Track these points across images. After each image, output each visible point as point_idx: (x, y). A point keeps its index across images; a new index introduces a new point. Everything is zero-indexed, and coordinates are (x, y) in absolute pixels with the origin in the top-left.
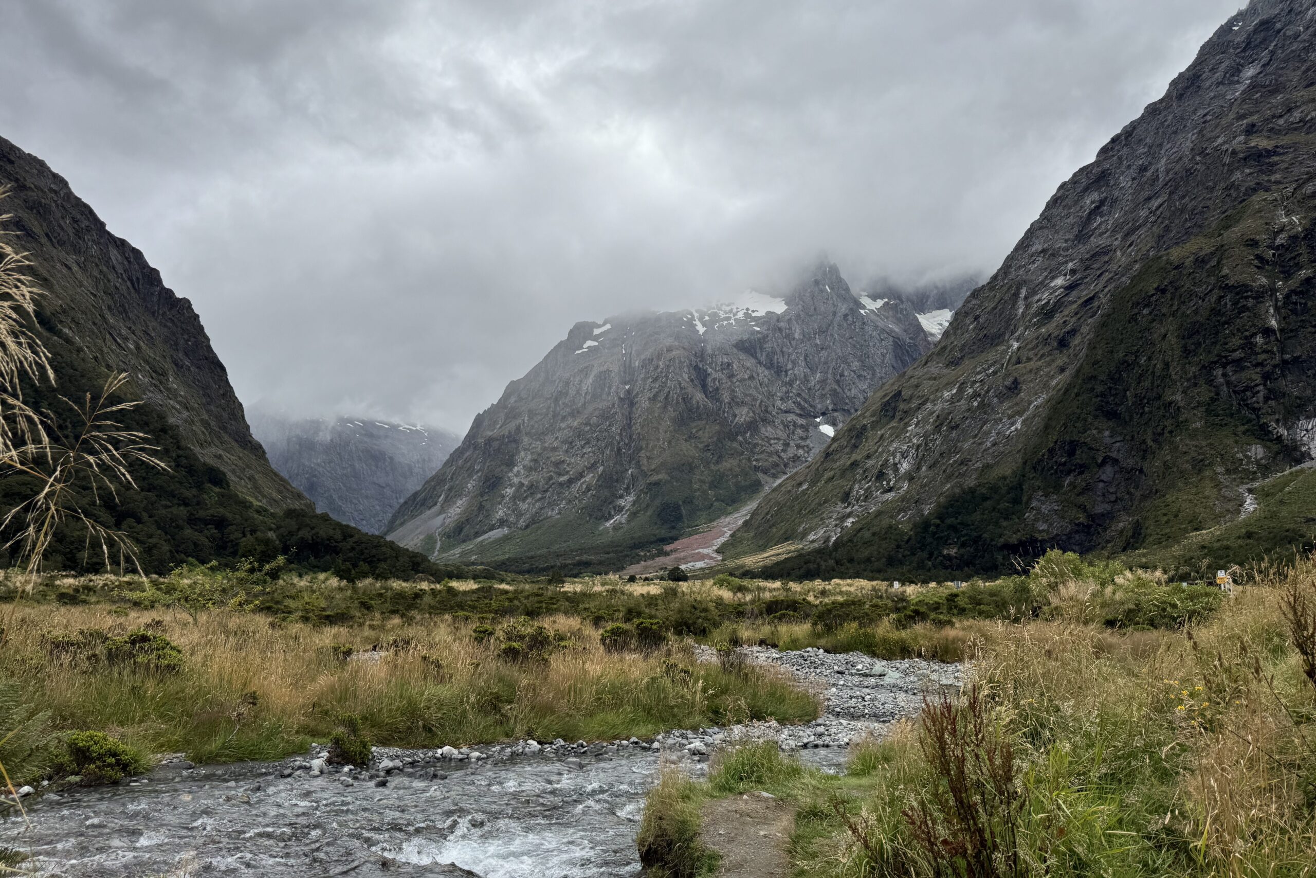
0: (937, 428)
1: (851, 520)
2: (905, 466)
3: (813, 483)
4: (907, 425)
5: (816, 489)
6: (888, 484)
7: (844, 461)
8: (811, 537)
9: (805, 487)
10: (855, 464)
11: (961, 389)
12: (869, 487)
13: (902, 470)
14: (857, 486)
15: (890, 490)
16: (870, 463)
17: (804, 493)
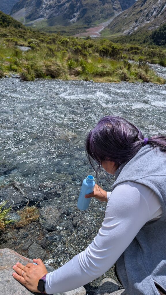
1: (137, 28)
2: (154, 13)
3: (129, 15)
5: (129, 17)
7: (138, 9)
8: (125, 32)
9: (126, 16)
10: (141, 11)
12: (143, 19)
14: (140, 18)
15: (149, 20)
16: (146, 11)
17: (126, 18)
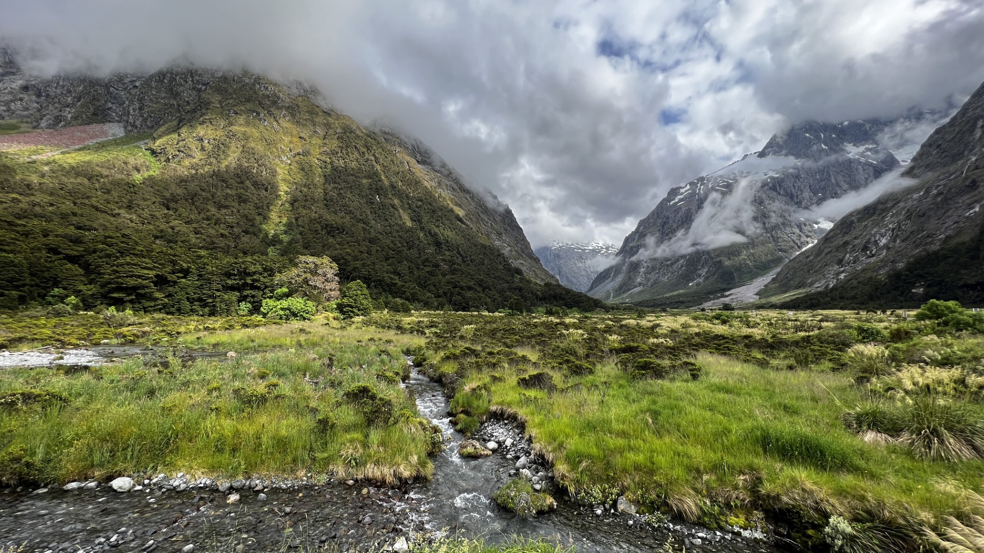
0: (908, 217)
1: (843, 274)
2: (884, 241)
4: (884, 217)
5: (819, 259)
6: (871, 252)
7: (839, 241)
8: (816, 285)
9: (811, 258)
10: (846, 243)
11: (927, 192)
12: (857, 256)
13: (881, 244)
14: (848, 255)
15: (873, 256)
16: (857, 241)
17: (811, 261)
